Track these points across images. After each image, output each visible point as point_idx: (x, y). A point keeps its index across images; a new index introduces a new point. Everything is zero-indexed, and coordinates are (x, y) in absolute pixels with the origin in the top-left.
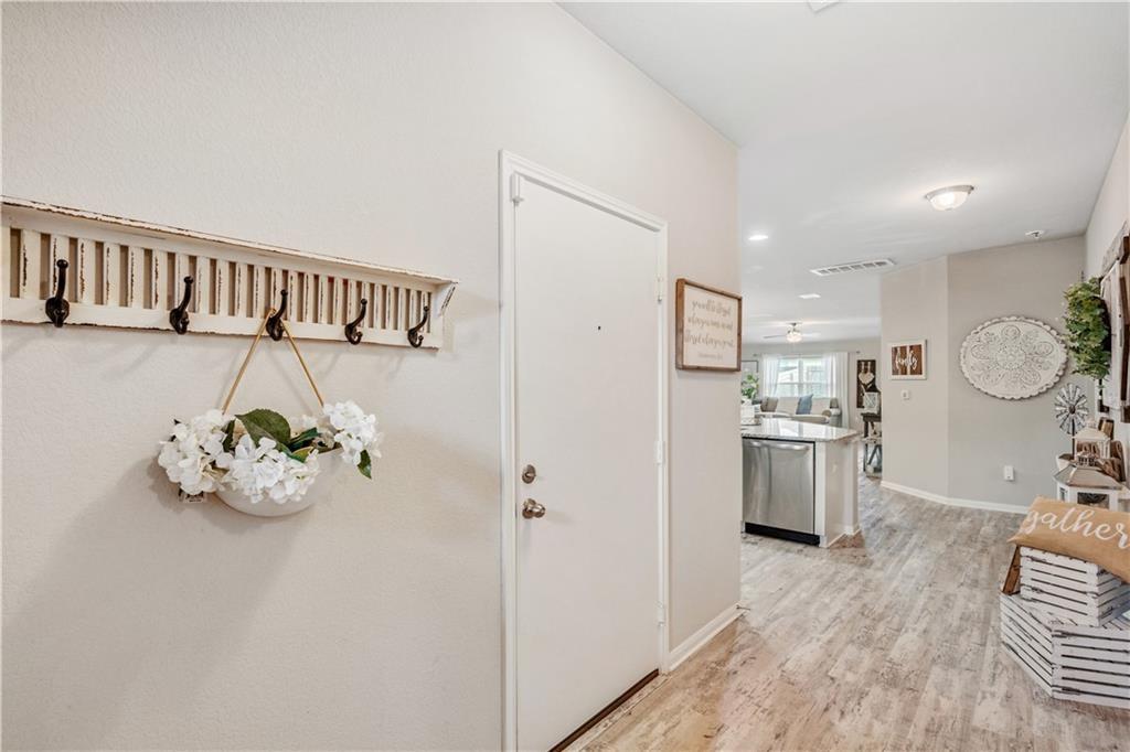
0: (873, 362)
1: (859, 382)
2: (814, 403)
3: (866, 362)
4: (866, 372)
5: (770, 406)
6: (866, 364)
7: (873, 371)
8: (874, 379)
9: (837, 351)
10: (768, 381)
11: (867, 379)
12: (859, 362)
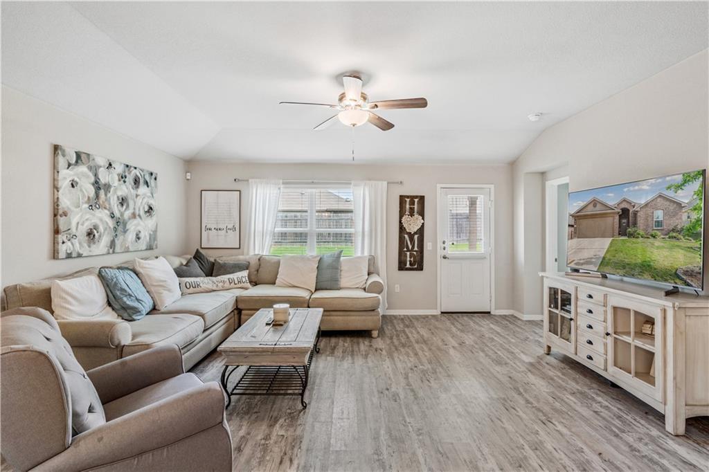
0: (422, 199)
1: (402, 229)
2: (344, 267)
3: (412, 198)
4: (412, 214)
5: (264, 274)
6: (412, 203)
7: (422, 213)
8: (423, 224)
9: (370, 180)
10: (259, 227)
11: (412, 225)
12: (402, 198)
